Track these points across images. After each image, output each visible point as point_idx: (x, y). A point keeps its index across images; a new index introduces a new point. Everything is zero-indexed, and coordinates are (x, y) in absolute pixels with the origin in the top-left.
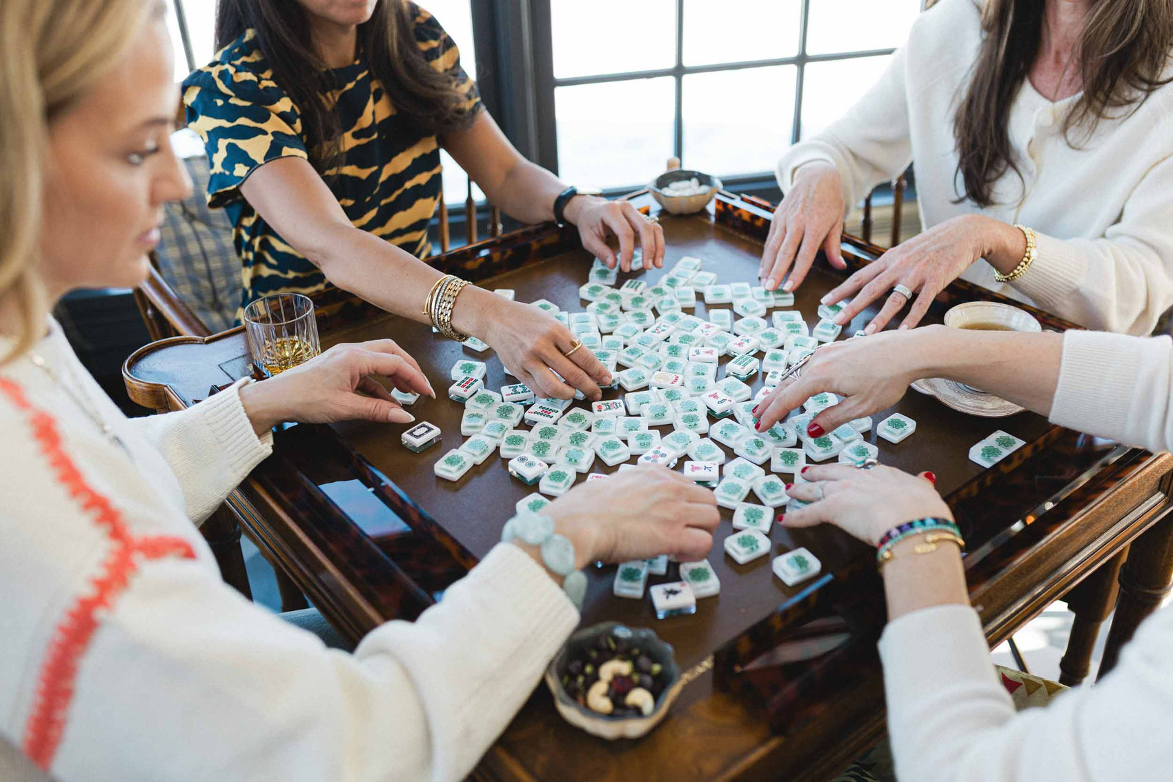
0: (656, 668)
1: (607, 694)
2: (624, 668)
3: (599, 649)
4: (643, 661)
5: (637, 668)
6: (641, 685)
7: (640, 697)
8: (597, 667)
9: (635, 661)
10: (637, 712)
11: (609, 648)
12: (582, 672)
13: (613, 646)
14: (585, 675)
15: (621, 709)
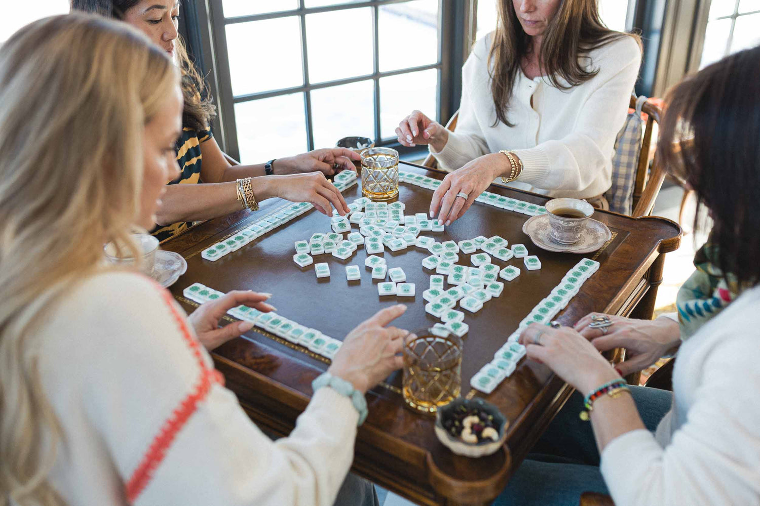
0: (490, 418)
1: (472, 433)
2: (476, 419)
3: (458, 413)
4: (483, 415)
5: (482, 419)
6: (487, 426)
7: (489, 432)
8: (461, 422)
9: (478, 415)
10: (489, 440)
11: (462, 411)
12: (453, 425)
13: (464, 410)
14: (456, 427)
15: (482, 441)
